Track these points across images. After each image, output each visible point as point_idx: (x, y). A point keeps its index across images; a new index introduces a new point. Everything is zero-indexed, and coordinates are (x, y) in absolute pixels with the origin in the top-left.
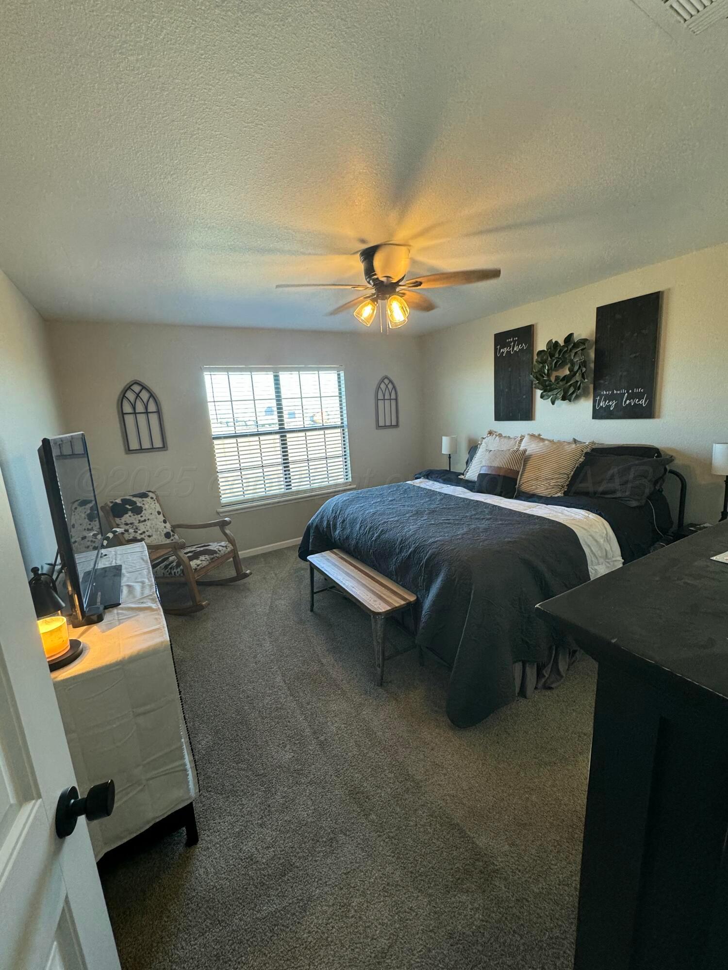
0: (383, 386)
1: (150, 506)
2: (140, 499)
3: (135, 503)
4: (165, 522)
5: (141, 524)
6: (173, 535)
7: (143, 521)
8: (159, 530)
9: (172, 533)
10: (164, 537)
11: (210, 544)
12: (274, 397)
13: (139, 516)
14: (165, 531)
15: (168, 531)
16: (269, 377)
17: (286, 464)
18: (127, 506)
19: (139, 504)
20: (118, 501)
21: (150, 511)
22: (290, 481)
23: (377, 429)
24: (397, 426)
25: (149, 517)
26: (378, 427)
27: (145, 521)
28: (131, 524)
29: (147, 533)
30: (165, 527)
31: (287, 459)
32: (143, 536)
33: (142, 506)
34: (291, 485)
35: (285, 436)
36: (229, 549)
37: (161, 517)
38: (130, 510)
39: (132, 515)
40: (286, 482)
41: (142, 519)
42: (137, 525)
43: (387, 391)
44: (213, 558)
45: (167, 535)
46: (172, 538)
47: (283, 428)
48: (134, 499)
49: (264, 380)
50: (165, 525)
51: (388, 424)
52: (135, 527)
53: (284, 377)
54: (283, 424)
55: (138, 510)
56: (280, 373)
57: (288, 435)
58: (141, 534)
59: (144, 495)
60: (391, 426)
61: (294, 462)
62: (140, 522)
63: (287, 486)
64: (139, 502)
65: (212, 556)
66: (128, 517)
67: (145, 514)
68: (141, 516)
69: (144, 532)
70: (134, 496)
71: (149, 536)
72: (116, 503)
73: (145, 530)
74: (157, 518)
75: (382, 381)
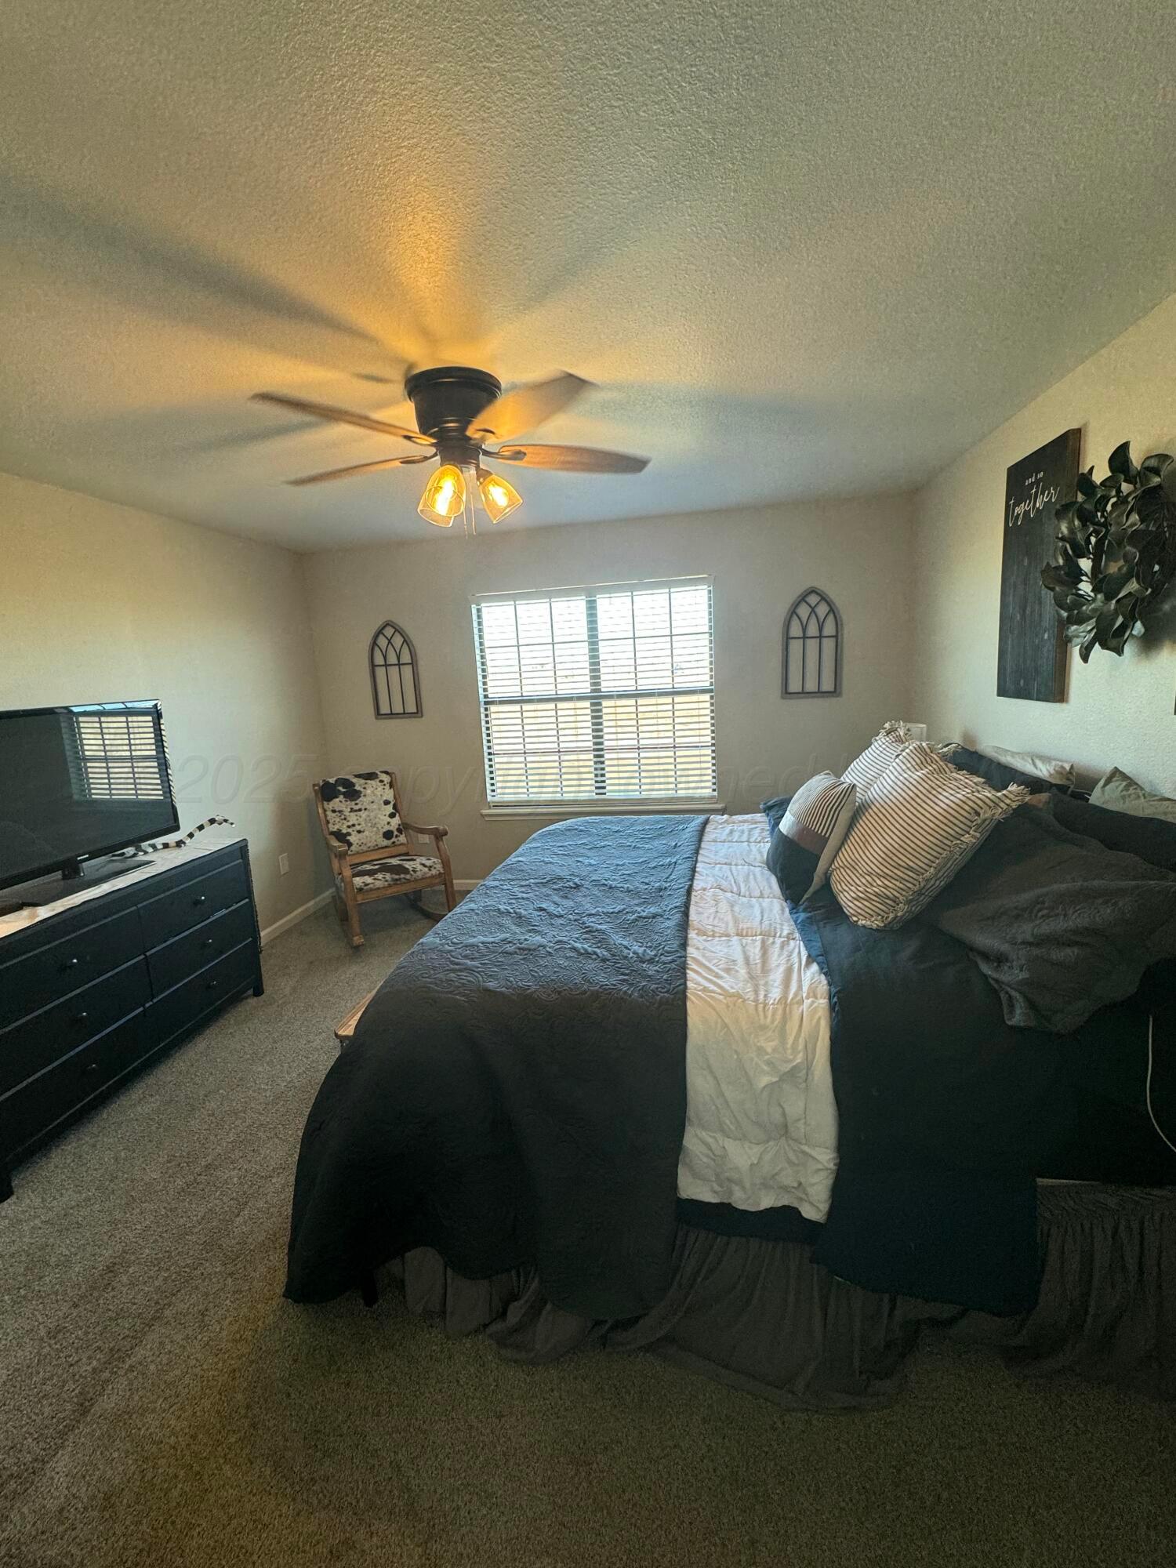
0: (804, 611)
1: (375, 793)
2: (362, 781)
3: (353, 785)
4: (392, 816)
5: (352, 814)
6: (397, 836)
7: (356, 811)
8: (378, 825)
9: (396, 833)
10: (381, 835)
11: (415, 857)
12: (586, 638)
13: (353, 803)
14: (387, 828)
15: (391, 828)
16: (579, 605)
17: (599, 752)
18: (341, 788)
19: (357, 788)
20: (332, 781)
21: (370, 799)
22: (604, 782)
23: (783, 698)
24: (836, 692)
25: (367, 807)
26: (786, 693)
27: (360, 810)
28: (340, 811)
29: (358, 828)
30: (389, 823)
31: (602, 743)
32: (350, 830)
33: (362, 790)
34: (604, 788)
35: (600, 704)
36: (434, 872)
37: (390, 809)
38: (344, 794)
39: (343, 800)
40: (596, 782)
41: (357, 807)
42: (347, 814)
43: (813, 620)
44: (397, 880)
45: (388, 835)
46: (393, 840)
47: (599, 690)
48: (354, 780)
49: (570, 611)
50: (389, 820)
51: (811, 686)
52: (343, 817)
53: (603, 603)
54: (599, 684)
55: (353, 794)
56: (598, 596)
57: (605, 703)
58: (349, 827)
59: (371, 776)
60: (820, 693)
61: (612, 749)
62: (352, 810)
63: (597, 788)
64: (359, 784)
65: (397, 877)
66: (338, 803)
67: (363, 801)
68: (356, 804)
69: (354, 825)
70: (358, 776)
71: (359, 832)
72: (328, 782)
73: (356, 822)
74: (379, 809)
75: (802, 599)
